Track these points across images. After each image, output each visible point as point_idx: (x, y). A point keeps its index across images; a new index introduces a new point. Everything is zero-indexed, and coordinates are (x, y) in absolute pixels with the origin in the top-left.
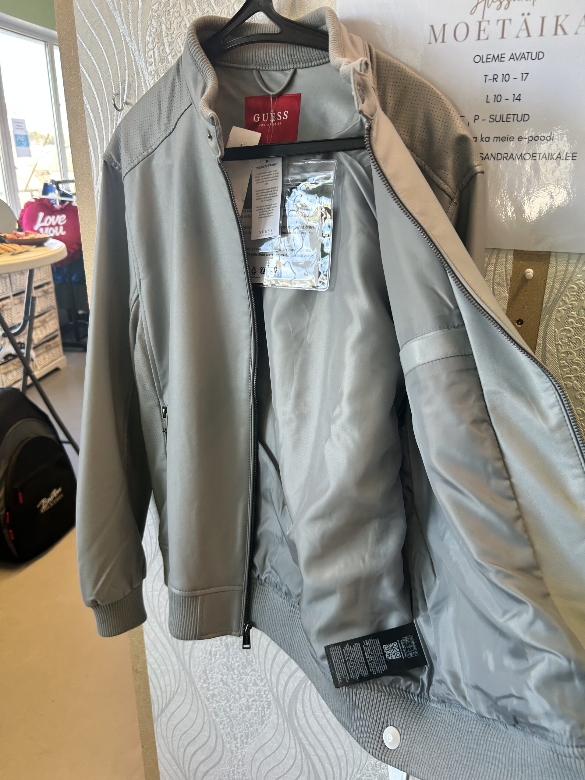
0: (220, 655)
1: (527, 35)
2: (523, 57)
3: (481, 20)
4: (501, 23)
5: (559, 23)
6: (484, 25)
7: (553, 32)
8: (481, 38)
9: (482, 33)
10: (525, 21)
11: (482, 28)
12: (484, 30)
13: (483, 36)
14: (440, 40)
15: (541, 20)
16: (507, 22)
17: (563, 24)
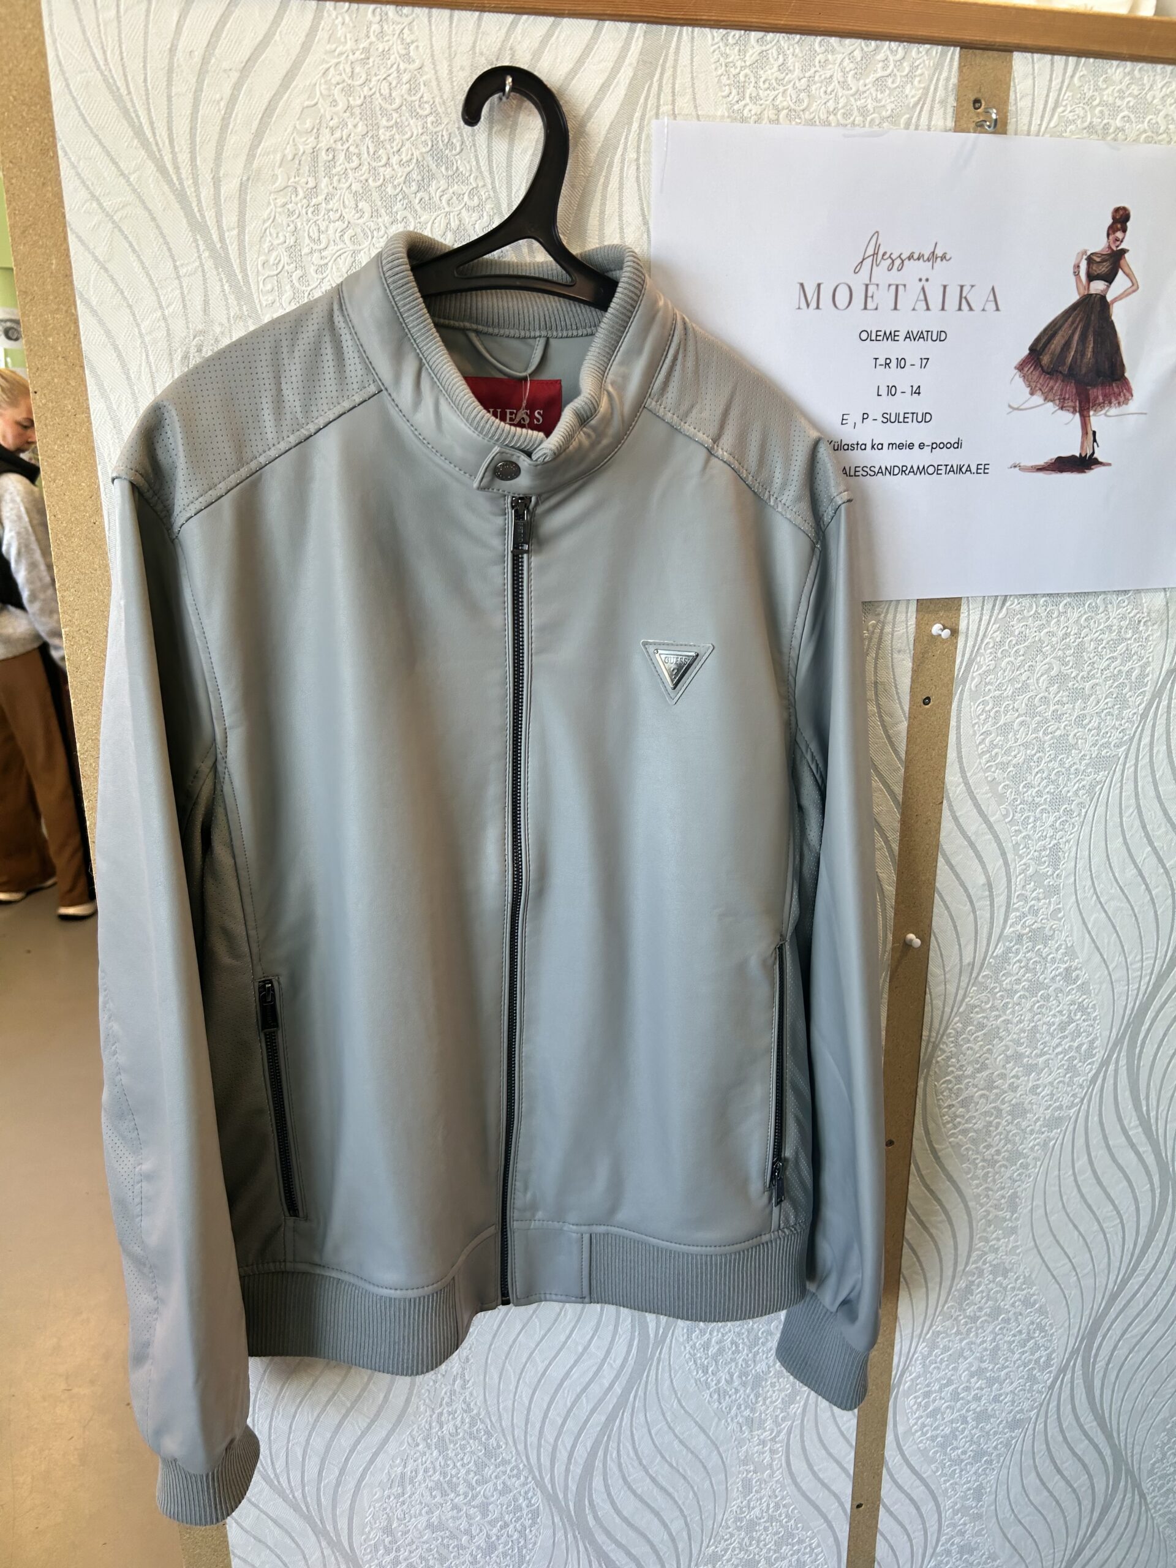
0: (426, 1471)
1: (925, 307)
2: (921, 336)
3: (868, 282)
4: (893, 288)
5: (964, 295)
6: (871, 289)
7: (957, 307)
8: (868, 307)
9: (869, 300)
10: (923, 289)
11: (870, 294)
12: (872, 297)
13: (870, 305)
14: (813, 304)
15: (942, 289)
16: (901, 288)
17: (968, 297)
